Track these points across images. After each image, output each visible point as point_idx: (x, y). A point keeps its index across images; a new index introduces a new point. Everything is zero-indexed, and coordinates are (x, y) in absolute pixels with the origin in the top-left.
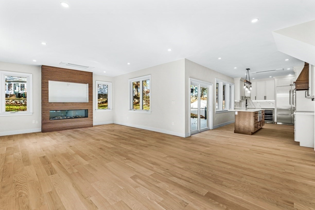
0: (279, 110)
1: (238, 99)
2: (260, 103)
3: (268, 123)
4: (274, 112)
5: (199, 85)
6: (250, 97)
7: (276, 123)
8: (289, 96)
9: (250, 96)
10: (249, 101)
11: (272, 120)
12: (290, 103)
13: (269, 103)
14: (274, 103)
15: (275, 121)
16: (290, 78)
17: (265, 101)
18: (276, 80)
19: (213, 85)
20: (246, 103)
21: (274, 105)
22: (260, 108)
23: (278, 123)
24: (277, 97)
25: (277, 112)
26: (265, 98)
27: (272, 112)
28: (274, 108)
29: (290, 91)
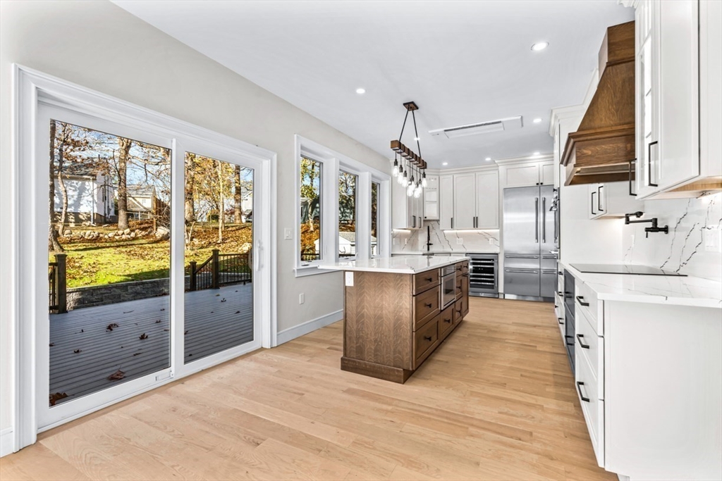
0: (510, 257)
1: (403, 226)
2: (465, 236)
3: (483, 295)
4: (498, 262)
5: (174, 140)
6: (438, 221)
7: (501, 296)
8: (534, 221)
9: (438, 218)
10: (438, 231)
11: (492, 287)
12: (537, 238)
13: (486, 237)
14: (498, 238)
15: (501, 290)
16: (536, 164)
17: (476, 231)
18: (502, 169)
19: (275, 156)
20: (429, 239)
21: (498, 243)
22: (464, 251)
23: (508, 296)
24: (505, 222)
25: (505, 261)
26: (476, 222)
27: (492, 264)
28: (497, 250)
29: (537, 202)
